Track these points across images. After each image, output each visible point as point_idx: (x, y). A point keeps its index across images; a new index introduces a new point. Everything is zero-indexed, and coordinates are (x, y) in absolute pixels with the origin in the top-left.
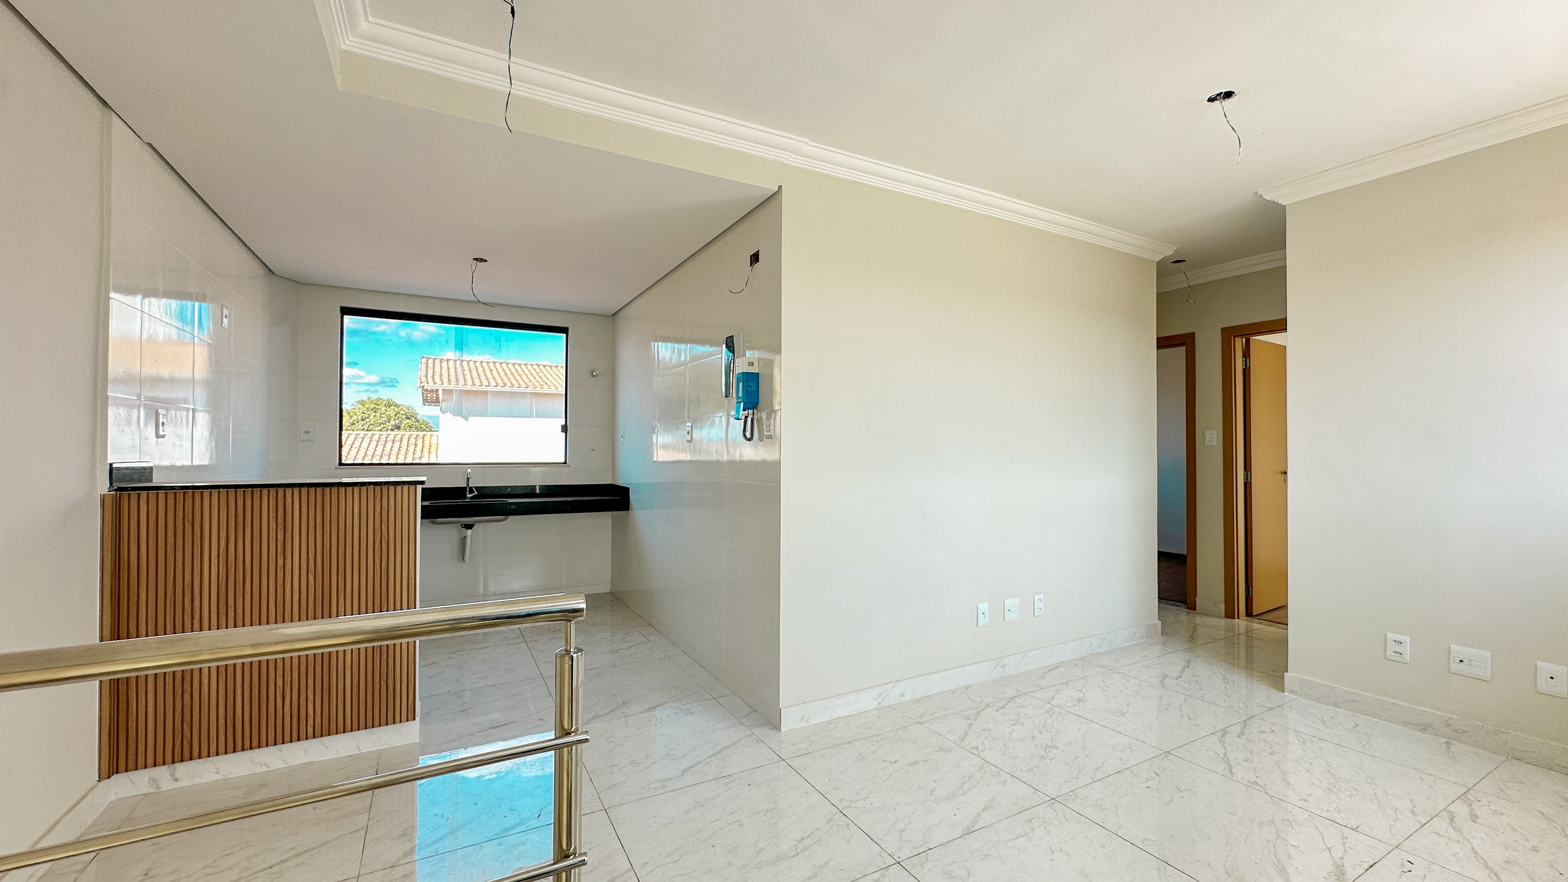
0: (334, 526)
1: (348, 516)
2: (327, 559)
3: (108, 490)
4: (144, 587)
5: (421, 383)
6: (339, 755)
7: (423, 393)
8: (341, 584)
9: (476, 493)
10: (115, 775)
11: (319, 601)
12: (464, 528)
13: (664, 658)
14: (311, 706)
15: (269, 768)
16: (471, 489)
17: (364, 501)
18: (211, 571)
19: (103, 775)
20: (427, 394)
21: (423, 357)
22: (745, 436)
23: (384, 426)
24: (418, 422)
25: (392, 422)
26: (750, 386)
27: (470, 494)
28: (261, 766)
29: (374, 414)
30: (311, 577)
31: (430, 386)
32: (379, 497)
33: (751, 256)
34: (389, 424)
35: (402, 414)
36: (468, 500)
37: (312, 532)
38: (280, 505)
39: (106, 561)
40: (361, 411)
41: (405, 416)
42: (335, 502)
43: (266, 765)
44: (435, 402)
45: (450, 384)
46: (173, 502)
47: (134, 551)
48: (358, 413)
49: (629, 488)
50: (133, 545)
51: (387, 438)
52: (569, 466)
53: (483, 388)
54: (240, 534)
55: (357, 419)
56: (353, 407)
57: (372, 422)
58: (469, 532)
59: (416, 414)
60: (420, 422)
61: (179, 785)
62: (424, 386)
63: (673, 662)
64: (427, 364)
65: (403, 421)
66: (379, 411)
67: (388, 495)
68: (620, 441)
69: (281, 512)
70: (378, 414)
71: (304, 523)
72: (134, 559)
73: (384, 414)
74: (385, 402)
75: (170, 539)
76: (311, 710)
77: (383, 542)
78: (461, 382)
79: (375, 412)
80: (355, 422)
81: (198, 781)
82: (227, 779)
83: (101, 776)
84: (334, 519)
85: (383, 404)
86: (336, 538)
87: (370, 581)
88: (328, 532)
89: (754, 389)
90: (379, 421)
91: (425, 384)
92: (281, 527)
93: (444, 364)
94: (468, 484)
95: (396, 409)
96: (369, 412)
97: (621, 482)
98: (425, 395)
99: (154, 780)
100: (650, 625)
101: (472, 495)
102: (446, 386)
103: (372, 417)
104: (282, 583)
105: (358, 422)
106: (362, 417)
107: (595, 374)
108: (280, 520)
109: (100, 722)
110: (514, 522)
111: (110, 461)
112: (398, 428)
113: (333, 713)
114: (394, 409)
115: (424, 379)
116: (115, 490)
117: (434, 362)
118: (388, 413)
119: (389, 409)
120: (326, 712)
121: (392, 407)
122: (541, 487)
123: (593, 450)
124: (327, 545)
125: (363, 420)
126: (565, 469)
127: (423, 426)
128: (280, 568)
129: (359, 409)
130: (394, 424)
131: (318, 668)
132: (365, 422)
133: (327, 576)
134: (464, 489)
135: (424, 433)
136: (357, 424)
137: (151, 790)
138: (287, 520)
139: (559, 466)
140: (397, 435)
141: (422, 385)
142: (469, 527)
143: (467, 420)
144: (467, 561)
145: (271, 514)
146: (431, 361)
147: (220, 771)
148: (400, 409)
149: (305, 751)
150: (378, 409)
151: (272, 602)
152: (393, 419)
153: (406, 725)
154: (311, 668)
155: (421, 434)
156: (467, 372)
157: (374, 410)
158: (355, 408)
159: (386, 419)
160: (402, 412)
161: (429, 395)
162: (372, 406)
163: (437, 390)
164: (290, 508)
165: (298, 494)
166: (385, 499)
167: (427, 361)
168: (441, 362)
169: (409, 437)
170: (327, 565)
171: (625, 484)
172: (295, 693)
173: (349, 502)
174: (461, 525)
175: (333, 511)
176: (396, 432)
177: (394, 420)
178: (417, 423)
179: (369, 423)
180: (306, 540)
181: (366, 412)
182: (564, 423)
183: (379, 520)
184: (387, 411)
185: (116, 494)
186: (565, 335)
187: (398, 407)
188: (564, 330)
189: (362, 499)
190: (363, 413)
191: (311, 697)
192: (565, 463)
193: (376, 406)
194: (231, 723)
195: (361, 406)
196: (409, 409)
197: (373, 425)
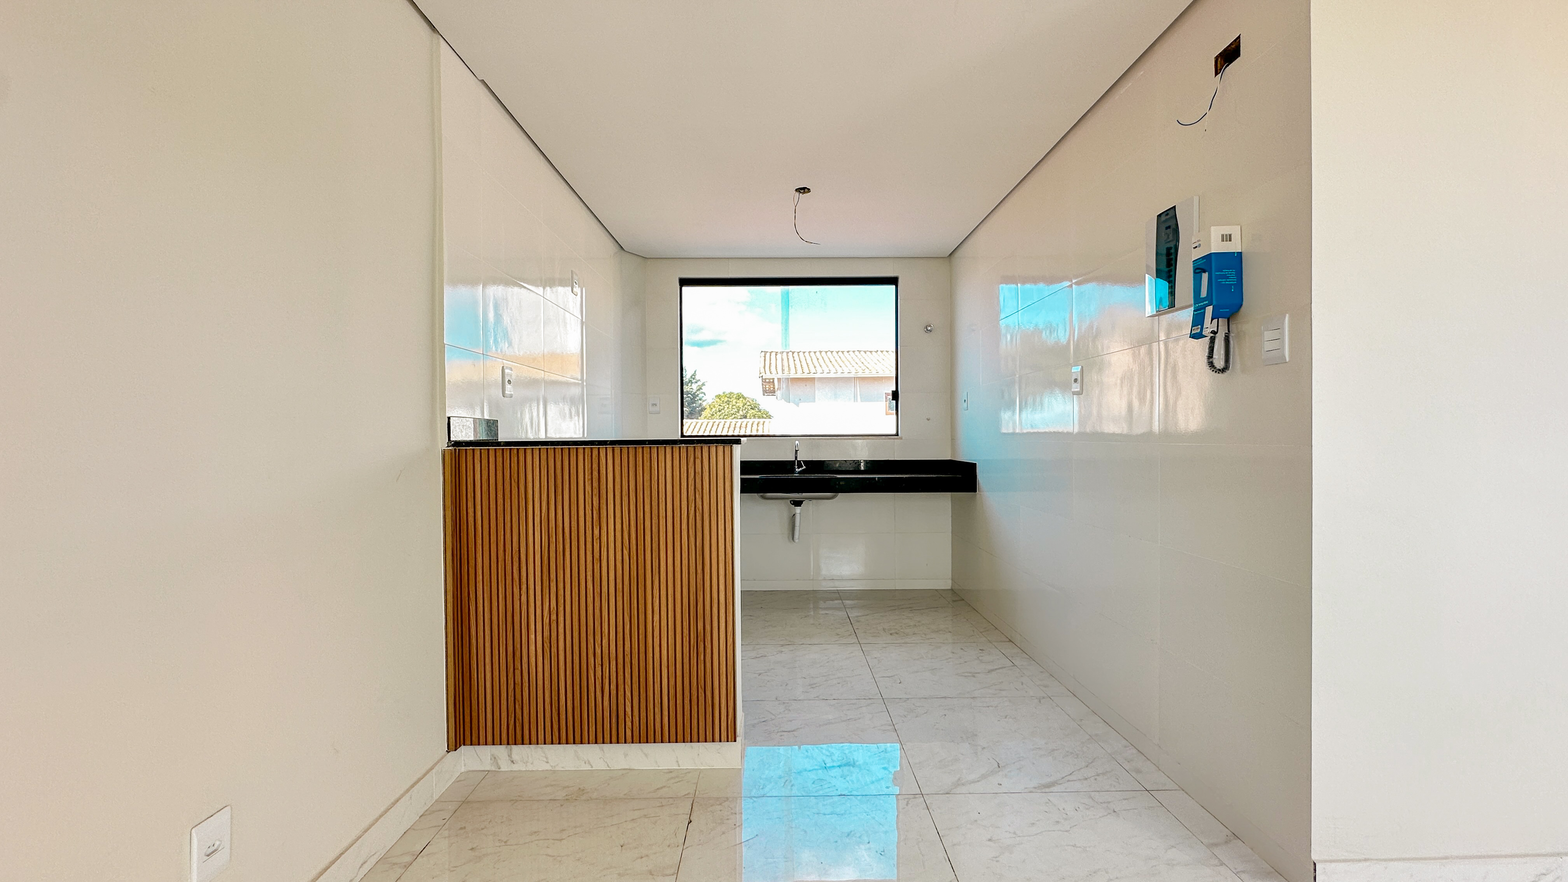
0: (647, 493)
1: (660, 481)
2: (641, 532)
3: (447, 446)
4: (479, 550)
5: (760, 373)
6: (659, 767)
7: (762, 384)
8: (656, 564)
9: (804, 467)
10: (463, 747)
11: (634, 582)
12: (792, 504)
13: (1044, 698)
14: (628, 704)
15: (592, 767)
16: (799, 462)
17: (676, 462)
18: (535, 538)
19: (452, 746)
20: (765, 385)
21: (762, 352)
22: (1211, 365)
23: (735, 416)
24: (760, 411)
25: (741, 413)
26: (1225, 277)
27: (798, 468)
28: (585, 763)
29: (728, 406)
30: (626, 552)
31: (768, 376)
32: (692, 459)
33: (1217, 58)
34: (738, 414)
35: (748, 406)
36: (797, 475)
37: (625, 499)
38: (595, 466)
39: (447, 520)
40: (719, 404)
41: (750, 407)
42: (647, 464)
43: (589, 763)
44: (771, 393)
45: (783, 373)
46: (501, 459)
47: (471, 511)
48: (716, 406)
49: (976, 464)
50: (470, 504)
51: (736, 424)
52: (901, 438)
53: (811, 376)
54: (559, 498)
55: (716, 410)
56: (713, 401)
57: (726, 413)
58: (798, 510)
59: (759, 404)
60: (762, 412)
61: (515, 767)
62: (762, 376)
63: (1057, 706)
64: (765, 357)
65: (749, 412)
66: (731, 403)
67: (702, 457)
68: (961, 406)
69: (595, 473)
70: (730, 406)
71: (618, 487)
72: (471, 519)
73: (735, 405)
74: (736, 396)
75: (500, 501)
76: (629, 710)
77: (697, 514)
78: (793, 370)
79: (728, 404)
80: (714, 413)
81: (530, 768)
82: (554, 772)
83: (450, 747)
84: (647, 484)
85: (735, 396)
86: (649, 507)
87: (685, 562)
88: (642, 500)
89: (1233, 280)
90: (731, 412)
91: (763, 374)
92: (596, 491)
93: (779, 356)
94: (796, 458)
95: (744, 401)
96: (724, 405)
97: (964, 457)
98: (764, 386)
99: (495, 758)
100: (1010, 641)
101: (801, 469)
102: (780, 375)
103: (726, 407)
104: (598, 557)
105: (716, 413)
106: (719, 409)
107: (929, 328)
108: (595, 484)
109: (447, 690)
110: (843, 499)
111: (448, 415)
112: (745, 417)
113: (651, 717)
114: (742, 401)
115: (762, 370)
116: (453, 445)
117: (770, 355)
118: (738, 404)
119: (738, 401)
120: (643, 714)
121: (741, 399)
122: (866, 462)
123: (928, 420)
124: (640, 514)
125: (720, 411)
126: (897, 442)
127: (764, 416)
128: (597, 539)
129: (717, 402)
130: (742, 414)
131: (635, 661)
132: (721, 413)
133: (641, 552)
134: (792, 463)
135: (764, 420)
136: (715, 415)
137: (493, 768)
138: (601, 483)
139: (890, 439)
140: (743, 422)
141: (761, 375)
142: (798, 503)
143: (798, 406)
144: (797, 541)
145: (586, 476)
146: (768, 354)
147: (549, 761)
148: (746, 400)
149: (626, 755)
150: (731, 402)
151: (589, 578)
152: (741, 409)
153: (725, 745)
154: (628, 659)
155: (762, 420)
156: (797, 362)
157: (728, 403)
158: (714, 402)
159: (736, 410)
160: (748, 404)
161: (767, 386)
162: (726, 399)
163: (773, 379)
164: (604, 469)
165: (611, 454)
166: (698, 462)
167: (765, 355)
168: (776, 355)
169: (752, 424)
170: (641, 538)
171: (969, 460)
172: (613, 687)
173: (662, 465)
174: (791, 501)
175: (645, 475)
176: (744, 420)
177: (742, 411)
178: (759, 413)
179: (724, 414)
180: (620, 508)
181: (722, 405)
182: (894, 389)
183: (693, 488)
184: (736, 403)
185: (455, 449)
186: (894, 286)
187: (745, 399)
188: (892, 281)
189: (674, 461)
190: (720, 405)
191: (628, 694)
192: (897, 435)
193: (729, 399)
194: (556, 710)
195: (718, 400)
196: (753, 401)
197: (727, 415)
